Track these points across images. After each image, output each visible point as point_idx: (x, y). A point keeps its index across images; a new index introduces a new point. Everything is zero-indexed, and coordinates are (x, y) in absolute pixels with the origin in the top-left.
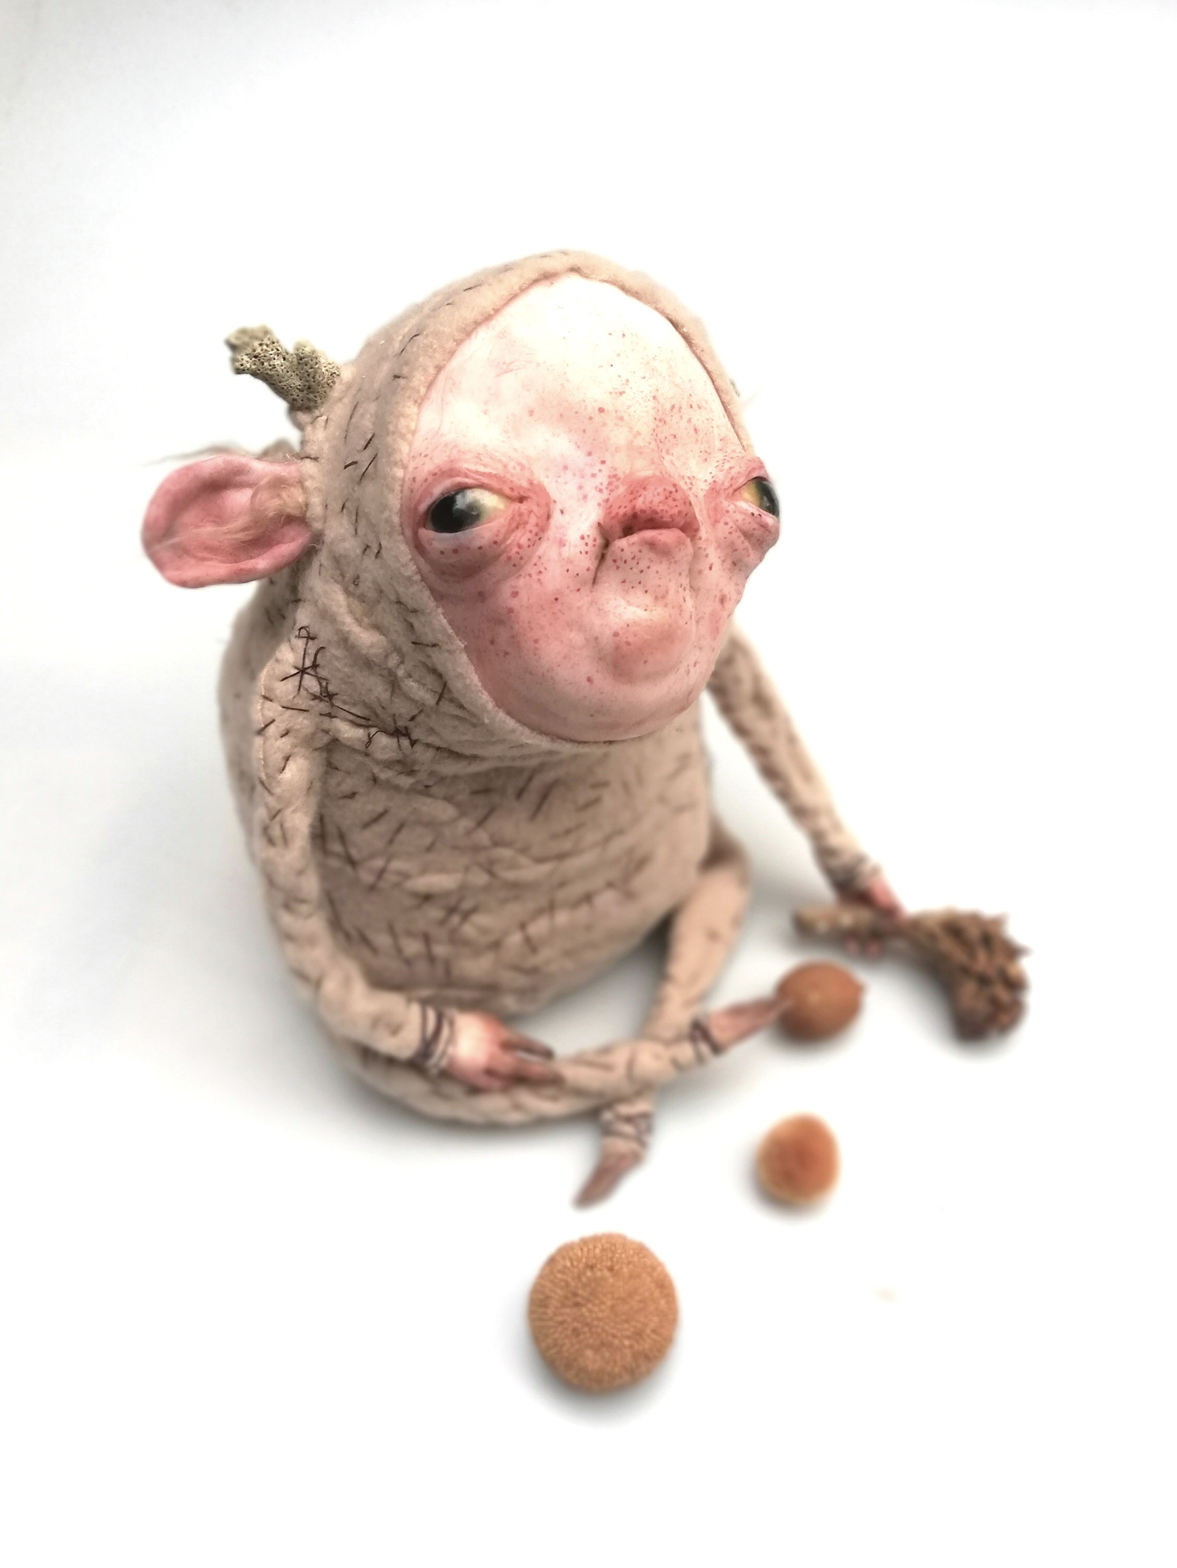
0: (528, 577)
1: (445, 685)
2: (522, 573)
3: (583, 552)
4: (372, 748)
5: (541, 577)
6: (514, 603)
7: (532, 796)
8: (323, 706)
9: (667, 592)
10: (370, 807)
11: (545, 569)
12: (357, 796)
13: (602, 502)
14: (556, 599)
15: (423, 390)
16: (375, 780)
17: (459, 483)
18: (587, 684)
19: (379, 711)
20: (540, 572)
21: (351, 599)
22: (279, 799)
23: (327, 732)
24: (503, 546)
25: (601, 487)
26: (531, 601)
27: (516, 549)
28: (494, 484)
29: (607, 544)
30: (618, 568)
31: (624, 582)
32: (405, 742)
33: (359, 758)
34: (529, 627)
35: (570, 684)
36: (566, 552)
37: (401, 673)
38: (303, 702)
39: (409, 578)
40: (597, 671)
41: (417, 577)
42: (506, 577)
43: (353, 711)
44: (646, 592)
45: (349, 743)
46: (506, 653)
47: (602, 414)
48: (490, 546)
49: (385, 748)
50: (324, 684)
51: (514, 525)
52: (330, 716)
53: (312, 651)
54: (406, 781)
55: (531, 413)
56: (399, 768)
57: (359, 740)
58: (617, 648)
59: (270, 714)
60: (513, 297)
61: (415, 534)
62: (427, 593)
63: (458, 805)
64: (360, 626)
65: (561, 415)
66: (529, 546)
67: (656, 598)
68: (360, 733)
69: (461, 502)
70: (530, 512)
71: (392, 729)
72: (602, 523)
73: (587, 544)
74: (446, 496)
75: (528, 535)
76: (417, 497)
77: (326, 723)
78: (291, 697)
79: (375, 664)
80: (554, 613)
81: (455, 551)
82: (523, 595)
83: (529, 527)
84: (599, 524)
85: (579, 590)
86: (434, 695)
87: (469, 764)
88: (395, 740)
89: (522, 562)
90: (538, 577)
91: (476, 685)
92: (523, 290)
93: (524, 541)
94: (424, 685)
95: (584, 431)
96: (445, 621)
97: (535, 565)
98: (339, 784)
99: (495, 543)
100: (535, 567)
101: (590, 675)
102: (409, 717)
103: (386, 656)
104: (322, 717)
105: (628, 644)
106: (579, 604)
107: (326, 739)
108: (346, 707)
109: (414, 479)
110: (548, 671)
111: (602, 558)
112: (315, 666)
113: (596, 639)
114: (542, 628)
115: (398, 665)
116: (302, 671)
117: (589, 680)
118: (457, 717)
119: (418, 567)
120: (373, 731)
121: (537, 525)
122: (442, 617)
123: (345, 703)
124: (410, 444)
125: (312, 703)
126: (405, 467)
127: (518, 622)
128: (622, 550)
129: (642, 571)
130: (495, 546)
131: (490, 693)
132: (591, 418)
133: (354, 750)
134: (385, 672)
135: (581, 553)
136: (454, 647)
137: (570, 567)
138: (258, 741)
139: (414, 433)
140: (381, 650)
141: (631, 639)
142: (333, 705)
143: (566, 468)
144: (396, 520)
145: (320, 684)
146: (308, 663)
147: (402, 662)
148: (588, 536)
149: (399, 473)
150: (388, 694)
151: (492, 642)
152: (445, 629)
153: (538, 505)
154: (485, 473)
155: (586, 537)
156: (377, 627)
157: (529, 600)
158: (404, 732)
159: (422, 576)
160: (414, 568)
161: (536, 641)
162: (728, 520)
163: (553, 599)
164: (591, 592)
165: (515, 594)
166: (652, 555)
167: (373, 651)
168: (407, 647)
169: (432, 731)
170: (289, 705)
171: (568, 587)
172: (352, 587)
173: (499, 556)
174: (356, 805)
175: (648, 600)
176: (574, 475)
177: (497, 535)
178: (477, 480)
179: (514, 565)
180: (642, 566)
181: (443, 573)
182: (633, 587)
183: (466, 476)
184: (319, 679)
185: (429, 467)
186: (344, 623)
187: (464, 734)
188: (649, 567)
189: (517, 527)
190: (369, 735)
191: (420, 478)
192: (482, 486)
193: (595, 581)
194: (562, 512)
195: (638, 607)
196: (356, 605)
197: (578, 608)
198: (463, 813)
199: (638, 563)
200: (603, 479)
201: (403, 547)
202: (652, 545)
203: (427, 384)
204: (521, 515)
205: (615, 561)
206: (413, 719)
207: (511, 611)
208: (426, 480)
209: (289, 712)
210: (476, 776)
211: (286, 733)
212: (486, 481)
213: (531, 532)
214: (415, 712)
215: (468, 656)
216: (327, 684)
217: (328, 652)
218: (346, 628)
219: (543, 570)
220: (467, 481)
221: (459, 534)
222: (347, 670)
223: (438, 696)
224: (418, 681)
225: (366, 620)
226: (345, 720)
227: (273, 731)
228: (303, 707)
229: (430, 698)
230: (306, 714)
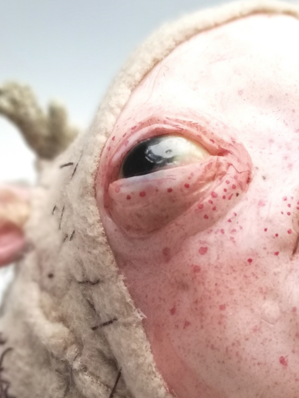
0: (220, 233)
1: (119, 375)
2: (215, 228)
3: (285, 213)
5: (236, 235)
6: (201, 261)
11: (241, 228)
14: (250, 261)
17: (157, 129)
18: (280, 366)
20: (234, 231)
24: (195, 194)
26: (220, 261)
27: (209, 198)
28: (194, 131)
34: (215, 290)
35: (259, 364)
36: (264, 212)
37: (76, 365)
42: (195, 232)
46: (187, 324)
48: (181, 190)
51: (210, 174)
55: (240, 92)
62: (110, 257)
65: (271, 97)
66: (224, 197)
70: (230, 165)
73: (289, 206)
74: (141, 142)
75: (224, 185)
76: (114, 152)
80: (245, 276)
81: (142, 194)
82: (213, 252)
83: (226, 178)
85: (277, 254)
86: (107, 391)
90: (231, 234)
93: (219, 191)
94: (98, 377)
97: (230, 221)
99: (187, 186)
100: (229, 224)
101: (284, 356)
103: (65, 348)
106: (277, 270)
109: (113, 138)
110: (233, 344)
114: (231, 292)
115: (76, 357)
117: (283, 361)
121: (235, 178)
122: (122, 284)
127: (203, 284)
130: (186, 191)
134: (62, 367)
135: (282, 213)
137: (269, 227)
143: (271, 141)
147: (80, 354)
148: (292, 198)
151: (173, 311)
153: (239, 161)
155: (289, 199)
157: (218, 258)
161: (222, 308)
163: (246, 261)
164: (291, 259)
165: (204, 251)
171: (265, 248)
173: (190, 204)
176: (280, 147)
178: (176, 126)
179: (206, 217)
183: (165, 122)
186: (31, 316)
189: (213, 178)
191: (119, 136)
192: (179, 134)
194: (264, 178)
197: (275, 274)
201: (93, 208)
204: (219, 165)
208: (125, 135)
212: (185, 127)
213: (228, 182)
215: (146, 332)
216: (8, 387)
217: (13, 354)
218: (32, 320)
219: (237, 228)
220: (166, 126)
221: (149, 176)
222: (27, 369)
223: (110, 391)
224: (92, 374)
225: (54, 314)
229: (101, 394)
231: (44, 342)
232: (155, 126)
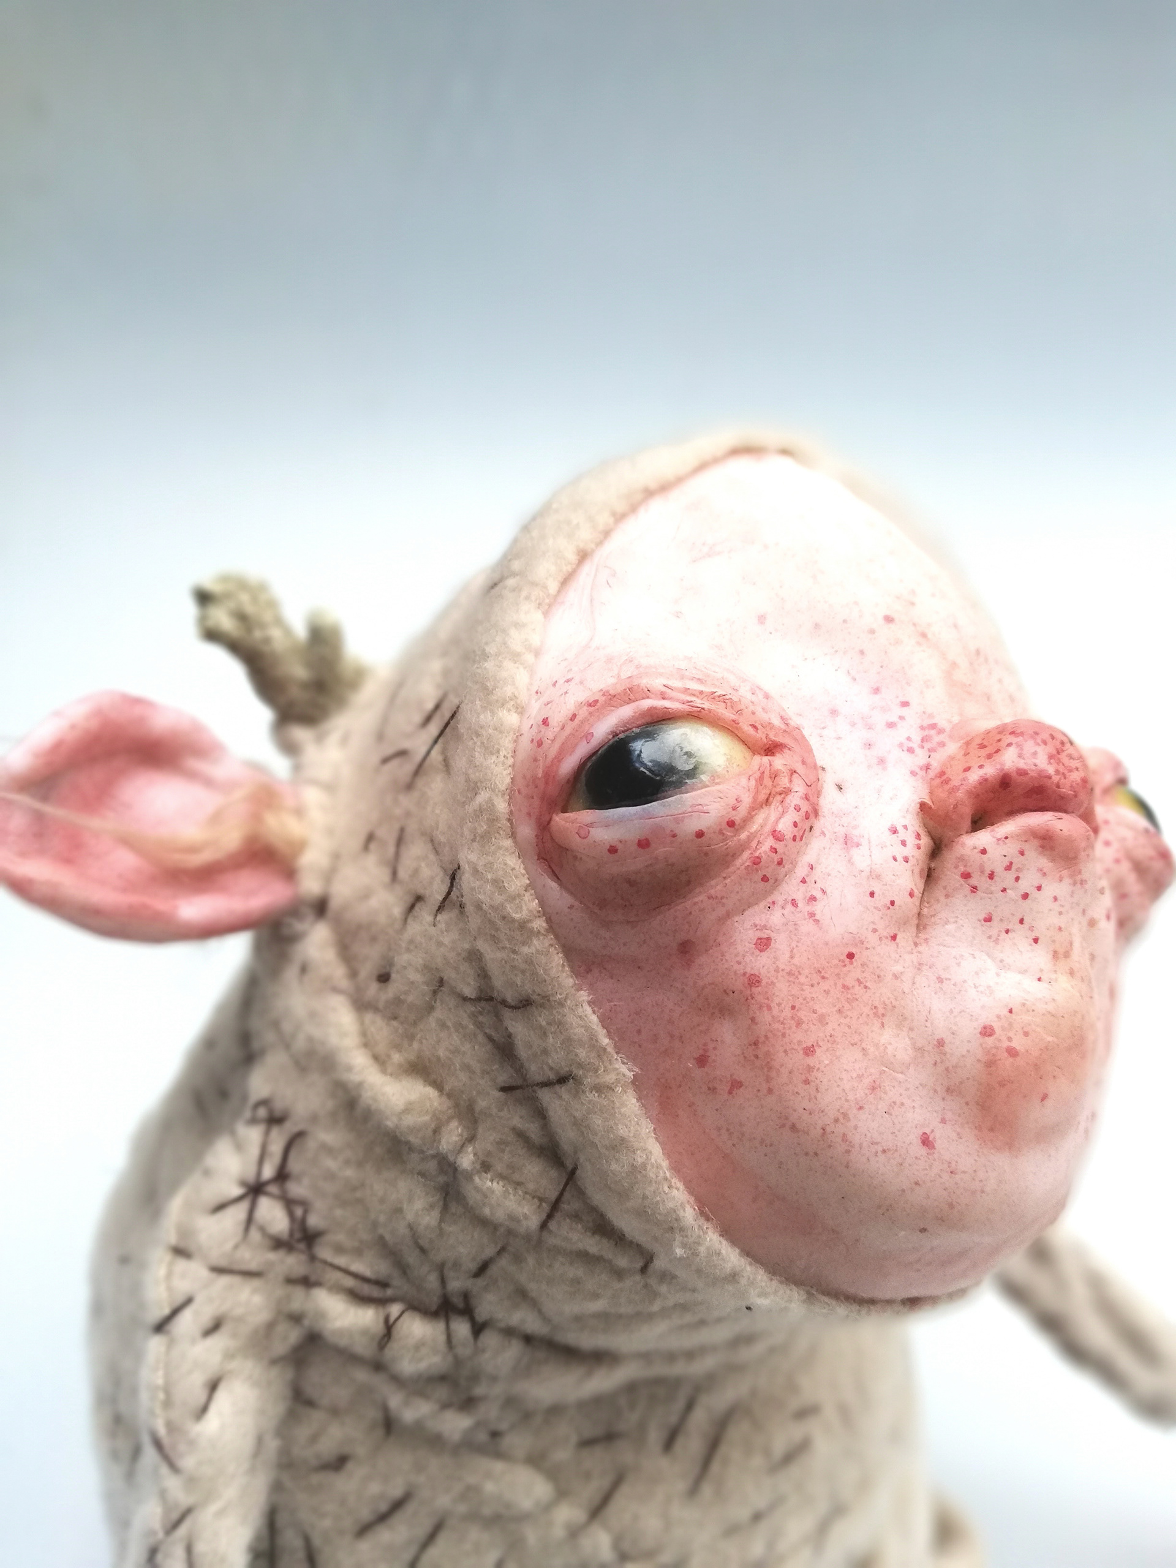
0: (789, 907)
1: (571, 1177)
2: (779, 897)
3: (899, 858)
4: (393, 1350)
5: (818, 908)
6: (761, 963)
7: (692, 1444)
8: (293, 1263)
9: (1071, 944)
10: (375, 1488)
11: (824, 892)
12: (350, 1466)
13: (918, 770)
15: (553, 586)
16: (389, 1425)
17: (651, 710)
18: (923, 1151)
19: (412, 1258)
20: (813, 899)
21: (369, 1017)
22: (191, 1482)
23: (296, 1318)
24: (743, 836)
25: (911, 745)
26: (796, 961)
27: (770, 842)
28: (720, 713)
29: (937, 849)
30: (974, 889)
31: (988, 919)
32: (462, 1328)
33: (362, 1375)
34: (793, 1018)
35: (884, 1151)
36: (861, 858)
37: (466, 1161)
38: (252, 1257)
40: (943, 1121)
41: (541, 924)
42: (743, 907)
43: (358, 1267)
44: (1036, 941)
45: (343, 1342)
46: (735, 1085)
47: (891, 626)
48: (721, 832)
49: (419, 1346)
50: (299, 1212)
51: (762, 797)
52: (307, 1282)
53: (276, 1148)
54: (455, 1424)
55: (762, 619)
56: (442, 1392)
57: (365, 1332)
58: (990, 1064)
59: (183, 1286)
61: (544, 827)
63: (553, 1474)
64: (384, 1071)
65: (817, 626)
67: (1055, 955)
68: (365, 1318)
69: (647, 751)
70: (792, 772)
71: (434, 1302)
72: (928, 801)
73: (904, 843)
74: (621, 736)
75: (791, 816)
76: (553, 752)
77: (298, 1300)
78: (229, 1246)
79: (411, 1149)
80: (845, 988)
81: (644, 844)
82: (781, 944)
83: (794, 800)
84: (923, 806)
85: (894, 938)
86: (539, 1207)
87: (589, 1374)
88: (441, 1326)
89: (783, 871)
90: (809, 908)
91: (659, 1167)
93: (785, 826)
94: (519, 1183)
95: (862, 652)
96: (594, 1018)
98: (314, 1439)
99: (731, 824)
100: (803, 887)
101: (928, 1131)
102: (473, 1266)
103: (436, 1131)
104: (290, 1289)
105: (1012, 1052)
106: (898, 968)
107: (294, 1336)
108: (341, 1261)
109: (545, 722)
110: (836, 1121)
111: (930, 876)
112: (282, 1176)
113: (941, 1043)
114: (822, 1020)
115: (463, 1146)
116: (255, 1190)
117: (926, 1141)
118: (584, 1257)
119: (542, 903)
120: (395, 1309)
123: (339, 1249)
124: (532, 671)
125: (272, 1256)
126: (521, 710)
127: (769, 1008)
128: (984, 852)
129: (1025, 896)
130: (728, 832)
131: (690, 1188)
132: (872, 632)
133: (348, 1357)
134: (432, 1166)
135: (895, 859)
136: (610, 1078)
137: (875, 888)
138: (155, 1345)
139: (537, 653)
140: (427, 1118)
141: (1018, 1043)
142: (313, 1258)
144: (502, 806)
145: (291, 1214)
146: (268, 1172)
147: (471, 1139)
148: (904, 827)
149: (511, 719)
150: (436, 1214)
151: (702, 1061)
152: (593, 1038)
153: (804, 762)
154: (701, 692)
155: (900, 829)
156: (419, 1069)
157: (792, 957)
158: (461, 1305)
159: (549, 922)
160: (535, 902)
161: (809, 1051)
163: (844, 957)
164: (916, 944)
165: (764, 944)
166: (1044, 862)
168: (489, 1100)
169: (522, 1295)
170: (223, 1263)
171: (875, 931)
172: (371, 993)
173: (734, 856)
174: (347, 1483)
175: (1040, 958)
176: (853, 725)
177: (734, 809)
178: (688, 702)
179: (765, 879)
180: (1025, 885)
181: (603, 904)
182: (1007, 932)
183: (664, 697)
184: (289, 1203)
185: (575, 698)
186: (349, 1069)
187: (595, 1296)
188: (1039, 888)
189: (767, 802)
190: (387, 1320)
191: (557, 718)
192: (696, 716)
193: (921, 923)
194: (840, 788)
195: (1024, 972)
196: (379, 1025)
197: (896, 977)
198: (562, 1494)
199: (1017, 879)
200: (910, 730)
202: (1046, 841)
203: (561, 579)
204: (775, 776)
205: (966, 876)
206: (482, 1269)
207: (754, 981)
208: (573, 717)
209: (224, 1280)
210: (598, 1401)
211: (214, 1328)
212: (704, 705)
213: (798, 809)
214: (489, 1251)
215: (639, 1099)
216: (306, 1212)
217: (311, 1144)
218: (354, 1078)
219: (818, 894)
220: (667, 704)
221: (654, 807)
222: (349, 1173)
223: (546, 1207)
224: (502, 1177)
225: (397, 1057)
226: (337, 1289)
227: (187, 1323)
228: (253, 1266)
229: (529, 1215)
230: (256, 1283)
231: (390, 1124)
232: (646, 704)
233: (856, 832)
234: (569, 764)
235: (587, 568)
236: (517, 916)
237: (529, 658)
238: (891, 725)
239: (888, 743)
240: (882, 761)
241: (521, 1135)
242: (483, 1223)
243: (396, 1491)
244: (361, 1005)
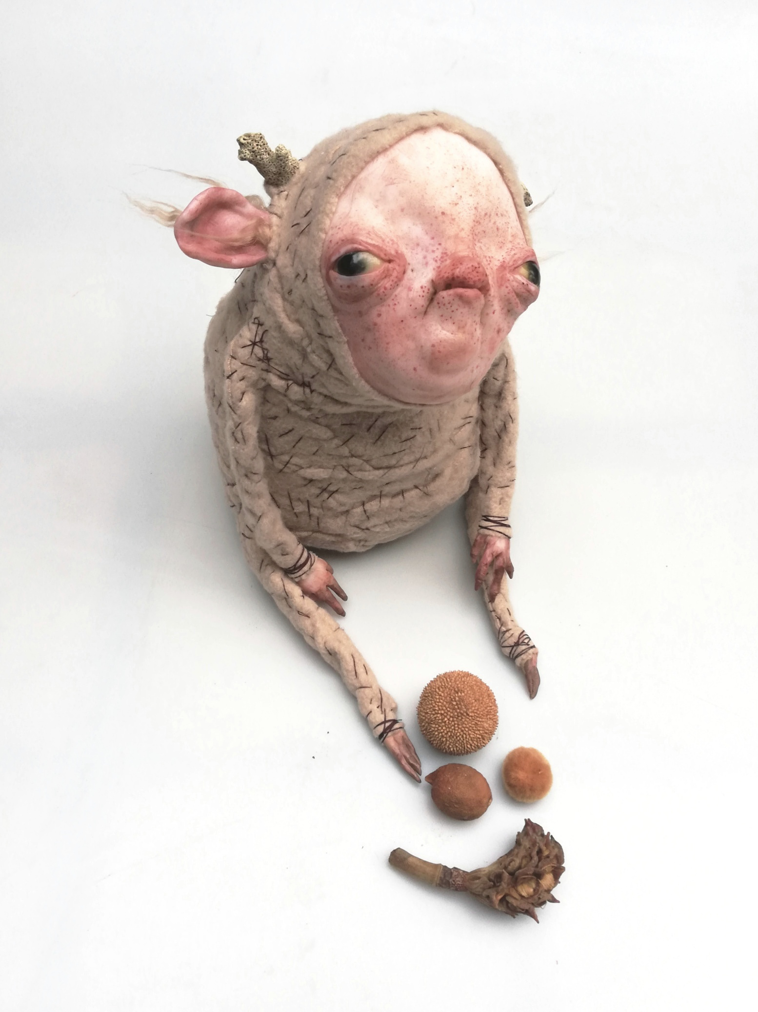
0: (387, 306)
1: (333, 360)
2: (385, 304)
3: (421, 296)
4: (289, 393)
5: (396, 307)
6: (378, 320)
7: (376, 431)
8: (263, 365)
9: (466, 325)
10: (284, 426)
11: (398, 303)
12: (278, 419)
13: (436, 268)
14: (402, 321)
15: (342, 189)
16: (288, 410)
18: (413, 371)
19: (295, 370)
21: (286, 303)
22: (239, 417)
23: (264, 380)
24: (376, 288)
25: (437, 259)
26: (387, 320)
27: (383, 290)
28: (375, 250)
29: (435, 293)
30: (440, 307)
31: (442, 316)
32: (308, 390)
33: (281, 397)
35: (403, 370)
36: (412, 294)
37: (309, 350)
38: (253, 362)
39: (321, 297)
40: (420, 365)
41: (326, 298)
42: (375, 305)
43: (281, 370)
44: (454, 323)
45: (276, 388)
46: (370, 348)
47: (444, 216)
48: (369, 287)
49: (296, 393)
50: (266, 352)
51: (384, 276)
52: (267, 371)
53: (260, 332)
54: (305, 414)
55: (402, 210)
56: (302, 405)
57: (282, 387)
58: (433, 354)
59: (235, 367)
60: (401, 139)
61: (327, 274)
62: (330, 307)
63: (333, 431)
64: (289, 320)
65: (420, 214)
66: (391, 289)
67: (459, 328)
68: (282, 383)
69: (356, 259)
70: (394, 269)
71: (301, 383)
72: (434, 280)
73: (424, 292)
74: (348, 254)
75: (391, 283)
76: (331, 252)
77: (265, 375)
78: (247, 358)
79: (295, 343)
80: (400, 329)
81: (349, 287)
82: (384, 316)
83: (392, 278)
84: (432, 281)
85: (415, 317)
86: (326, 365)
87: (343, 407)
88: (302, 389)
89: (386, 297)
90: (393, 307)
91: (351, 363)
92: (408, 135)
93: (388, 285)
94: (321, 358)
95: (432, 224)
96: (338, 324)
97: (393, 300)
98: (269, 410)
99: (372, 285)
100: (392, 301)
101: (415, 367)
102: (311, 376)
103: (302, 340)
104: (263, 372)
105: (439, 352)
106: (414, 325)
107: (263, 384)
108: (276, 367)
109: (331, 241)
111: (431, 300)
112: (261, 341)
113: (422, 346)
114: (392, 336)
115: (308, 345)
116: (254, 344)
117: (415, 369)
118: (337, 379)
119: (327, 292)
120: (290, 382)
121: (397, 277)
122: (336, 322)
123: (276, 364)
124: (331, 220)
125: (258, 362)
126: (326, 233)
127: (379, 331)
128: (443, 298)
129: (453, 311)
130: (371, 287)
131: (359, 369)
132: (436, 218)
133: (279, 393)
134: (300, 349)
136: (341, 340)
137: (412, 303)
138: (227, 381)
139: (334, 213)
140: (299, 336)
141: (441, 349)
142: (269, 365)
143: (418, 245)
144: (317, 263)
145: (263, 352)
146: (258, 339)
147: (310, 344)
148: (425, 287)
149: (323, 236)
150: (301, 361)
151: (363, 340)
152: (336, 329)
153: (399, 265)
154: (370, 244)
155: (424, 287)
156: (298, 321)
158: (308, 384)
159: (328, 297)
160: (325, 291)
161: (388, 344)
162: (508, 285)
163: (400, 321)
164: (423, 319)
165: (379, 315)
166: (460, 303)
167: (294, 336)
168: (314, 335)
169: (323, 385)
170: (245, 362)
171: (410, 315)
172: (287, 296)
173: (373, 292)
174: (276, 423)
175: (454, 328)
176: (422, 250)
177: (373, 281)
178: (366, 247)
179: (381, 299)
180: (453, 308)
181: (340, 297)
182: (446, 320)
183: (360, 244)
184: (263, 349)
185: (340, 235)
186: (280, 317)
187: (341, 389)
188: (457, 310)
190: (288, 384)
191: (334, 242)
192: (368, 251)
193: (425, 313)
194: (412, 271)
195: (448, 331)
196: (288, 307)
197: (414, 328)
198: (335, 437)
199: (451, 306)
200: (438, 254)
201: (320, 280)
202: (461, 297)
203: (345, 186)
204: (388, 270)
205: (438, 303)
206: (313, 377)
207: (375, 324)
208: (337, 243)
209: (245, 367)
210: (347, 415)
211: (243, 379)
212: (371, 248)
213: (393, 281)
214: (315, 373)
215: (348, 346)
216: (267, 352)
217: (269, 334)
218: (281, 320)
219: (396, 303)
220: (360, 247)
221: (352, 277)
222: (279, 345)
223: (328, 366)
224: (317, 356)
225: (293, 317)
226: (275, 374)
227: (235, 376)
228: (253, 365)
229: (324, 367)
230: (254, 369)
231: (290, 335)
232: (356, 246)
233: (412, 286)
234: (334, 259)
235: (354, 182)
236: (319, 294)
237: (331, 215)
238: (433, 251)
239: (430, 257)
240: (427, 264)
241: (322, 346)
242: (313, 366)
243: (290, 428)
244: (284, 299)
